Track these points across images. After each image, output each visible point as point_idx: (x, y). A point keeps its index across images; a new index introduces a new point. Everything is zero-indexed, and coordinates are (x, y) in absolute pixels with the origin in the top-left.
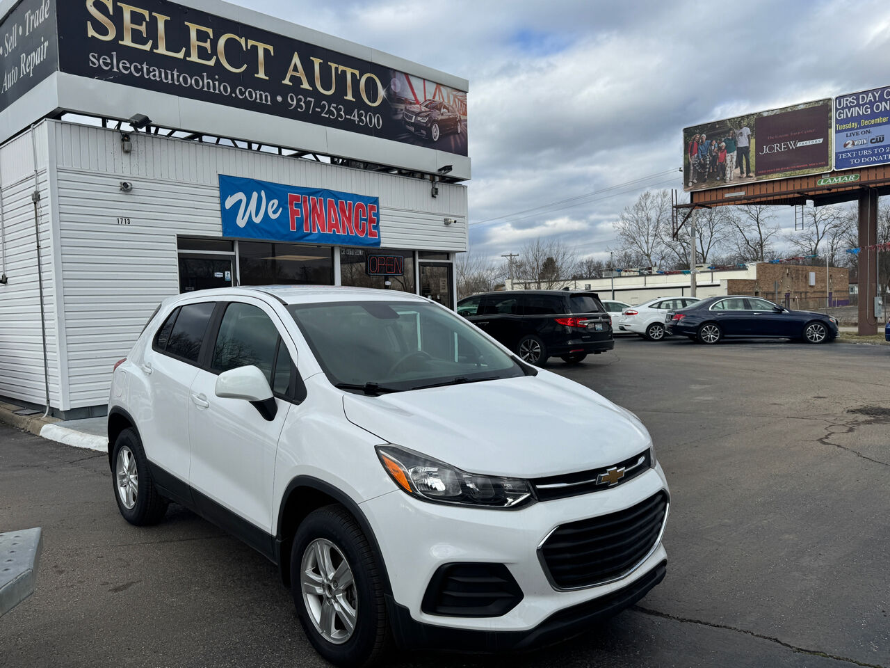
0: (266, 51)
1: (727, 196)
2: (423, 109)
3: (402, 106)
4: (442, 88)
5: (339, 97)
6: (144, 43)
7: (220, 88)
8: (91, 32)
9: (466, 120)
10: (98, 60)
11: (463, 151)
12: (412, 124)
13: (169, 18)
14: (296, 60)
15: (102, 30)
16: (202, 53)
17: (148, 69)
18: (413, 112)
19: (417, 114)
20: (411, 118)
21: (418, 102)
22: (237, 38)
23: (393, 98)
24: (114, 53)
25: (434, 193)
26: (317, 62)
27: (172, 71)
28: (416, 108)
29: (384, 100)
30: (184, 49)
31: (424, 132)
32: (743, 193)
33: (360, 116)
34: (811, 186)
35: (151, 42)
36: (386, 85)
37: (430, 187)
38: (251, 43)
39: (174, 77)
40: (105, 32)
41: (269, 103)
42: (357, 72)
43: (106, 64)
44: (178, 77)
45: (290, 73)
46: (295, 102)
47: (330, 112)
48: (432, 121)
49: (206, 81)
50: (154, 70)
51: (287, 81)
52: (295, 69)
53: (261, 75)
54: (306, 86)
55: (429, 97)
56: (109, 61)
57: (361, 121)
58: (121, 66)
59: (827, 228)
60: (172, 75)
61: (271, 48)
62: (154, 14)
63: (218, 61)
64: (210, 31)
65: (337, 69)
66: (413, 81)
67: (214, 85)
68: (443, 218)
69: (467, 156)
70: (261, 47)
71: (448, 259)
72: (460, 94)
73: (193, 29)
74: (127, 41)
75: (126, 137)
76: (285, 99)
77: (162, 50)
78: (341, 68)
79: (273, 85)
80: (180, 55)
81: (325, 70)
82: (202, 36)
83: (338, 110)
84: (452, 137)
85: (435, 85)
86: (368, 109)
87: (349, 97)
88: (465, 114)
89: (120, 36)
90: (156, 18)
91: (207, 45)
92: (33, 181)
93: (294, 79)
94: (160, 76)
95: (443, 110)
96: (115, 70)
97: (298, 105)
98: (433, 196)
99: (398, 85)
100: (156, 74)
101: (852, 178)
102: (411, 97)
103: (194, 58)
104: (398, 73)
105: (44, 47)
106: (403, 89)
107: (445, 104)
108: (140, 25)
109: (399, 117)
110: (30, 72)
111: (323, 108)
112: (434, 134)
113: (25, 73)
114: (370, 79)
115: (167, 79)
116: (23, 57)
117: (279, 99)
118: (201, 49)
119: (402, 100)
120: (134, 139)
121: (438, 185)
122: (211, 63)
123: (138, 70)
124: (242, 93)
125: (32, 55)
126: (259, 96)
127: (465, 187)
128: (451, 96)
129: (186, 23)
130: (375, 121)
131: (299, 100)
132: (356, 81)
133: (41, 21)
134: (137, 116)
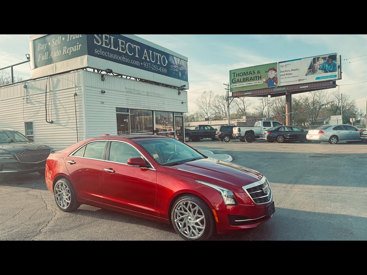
0: (138, 48)
1: (245, 94)
2: (177, 67)
3: (172, 66)
4: (181, 60)
5: (156, 64)
6: (108, 46)
7: (127, 60)
8: (95, 42)
9: (187, 70)
10: (97, 51)
11: (187, 80)
12: (174, 72)
13: (114, 38)
14: (145, 51)
16: (123, 49)
17: (109, 54)
18: (174, 68)
19: (176, 69)
20: (174, 70)
21: (176, 65)
22: (131, 44)
23: (169, 63)
24: (101, 49)
25: (179, 93)
26: (151, 52)
27: (115, 55)
28: (175, 66)
29: (167, 64)
30: (118, 48)
31: (177, 74)
32: (250, 93)
33: (161, 69)
34: (271, 91)
35: (110, 45)
36: (168, 59)
37: (178, 91)
38: (134, 46)
39: (115, 57)
40: (98, 42)
41: (139, 65)
42: (160, 55)
43: (99, 52)
44: (117, 56)
45: (144, 55)
47: (154, 68)
48: (179, 71)
49: (123, 58)
50: (111, 55)
51: (143, 58)
52: (145, 54)
53: (137, 56)
54: (148, 60)
55: (178, 63)
57: (162, 71)
58: (102, 53)
61: (139, 47)
62: (110, 36)
63: (126, 51)
64: (124, 42)
65: (155, 54)
66: (174, 57)
67: (126, 59)
69: (188, 81)
70: (137, 47)
71: (182, 115)
72: (186, 62)
73: (120, 41)
74: (104, 45)
76: (143, 64)
77: (112, 48)
78: (157, 54)
79: (140, 60)
80: (117, 50)
81: (153, 54)
82: (122, 43)
83: (156, 67)
84: (184, 76)
85: (179, 59)
86: (164, 67)
87: (159, 63)
88: (187, 68)
89: (102, 44)
90: (111, 38)
91: (124, 46)
92: (74, 89)
93: (145, 57)
94: (112, 57)
95: (182, 67)
96: (101, 54)
97: (146, 66)
98: (179, 94)
99: (171, 59)
100: (111, 56)
101: (284, 89)
102: (174, 63)
103: (120, 51)
104: (170, 55)
105: (79, 46)
106: (172, 60)
107: (182, 65)
108: (107, 40)
109: (171, 69)
110: (69, 53)
111: (152, 66)
112: (180, 75)
113: (66, 53)
114: (164, 57)
115: (114, 57)
116: (65, 48)
117: (142, 64)
118: (122, 48)
119: (172, 64)
120: (104, 76)
121: (180, 91)
122: (125, 52)
123: (107, 54)
124: (132, 62)
125: (71, 48)
126: (137, 63)
127: (186, 92)
128: (184, 63)
129: (118, 39)
130: (165, 71)
131: (146, 64)
132: (160, 58)
133: (77, 38)
134: (108, 69)
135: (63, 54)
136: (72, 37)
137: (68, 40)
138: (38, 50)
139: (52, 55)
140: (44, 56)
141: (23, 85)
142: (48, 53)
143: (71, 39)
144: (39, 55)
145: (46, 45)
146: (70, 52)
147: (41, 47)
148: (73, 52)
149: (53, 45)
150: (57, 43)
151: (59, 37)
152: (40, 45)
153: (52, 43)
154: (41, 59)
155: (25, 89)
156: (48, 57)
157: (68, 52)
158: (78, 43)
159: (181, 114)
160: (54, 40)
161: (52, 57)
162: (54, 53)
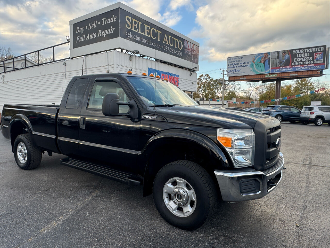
0: (160, 33)
1: (241, 78)
2: (190, 51)
3: (186, 50)
4: (194, 45)
5: (173, 47)
6: (136, 30)
7: (151, 43)
8: (126, 27)
10: (127, 34)
11: (197, 63)
12: (188, 55)
13: (141, 23)
14: (166, 36)
15: (129, 26)
16: (148, 34)
17: (137, 37)
18: (188, 52)
19: (189, 52)
21: (189, 49)
22: (155, 29)
23: (184, 47)
24: (130, 33)
25: (191, 74)
26: (170, 37)
28: (189, 51)
29: (183, 48)
30: (144, 32)
31: (190, 57)
32: (245, 78)
33: (178, 52)
34: (264, 77)
35: (138, 30)
36: (183, 44)
37: (189, 73)
38: (157, 31)
39: (142, 40)
40: (129, 27)
41: (160, 48)
42: (177, 40)
43: (129, 36)
44: (143, 39)
45: (165, 40)
46: (165, 48)
47: (172, 51)
48: (192, 54)
49: (148, 41)
51: (164, 42)
52: (166, 39)
53: (159, 40)
54: (167, 44)
55: (192, 48)
56: (129, 35)
57: (178, 54)
58: (132, 36)
59: (254, 89)
60: (142, 39)
62: (139, 22)
63: (151, 36)
64: (149, 27)
65: (174, 39)
66: (188, 42)
68: (192, 82)
70: (159, 32)
72: (198, 47)
73: (146, 26)
74: (133, 30)
75: (131, 56)
77: (140, 32)
78: (175, 39)
79: (161, 43)
80: (143, 34)
81: (171, 38)
82: (148, 28)
83: (174, 50)
84: (195, 59)
86: (179, 50)
87: (176, 47)
88: (198, 53)
89: (132, 28)
91: (149, 31)
92: (107, 67)
93: (165, 42)
95: (194, 52)
96: (130, 37)
97: (166, 49)
98: (190, 75)
99: (185, 43)
100: (138, 39)
101: (275, 76)
102: (188, 47)
103: (146, 35)
104: (185, 41)
105: (112, 29)
106: (186, 45)
107: (195, 50)
108: (136, 25)
109: (185, 53)
110: (104, 36)
111: (170, 50)
112: (192, 58)
113: (100, 35)
114: (180, 42)
115: (140, 40)
116: (100, 31)
117: (162, 47)
118: (147, 32)
119: (186, 48)
120: (132, 57)
121: (192, 72)
122: (149, 36)
123: (135, 38)
124: (155, 45)
125: (105, 31)
126: (158, 46)
127: (196, 73)
128: (196, 48)
129: (145, 25)
130: (181, 54)
131: (166, 47)
132: (177, 43)
133: (111, 22)
134: (136, 51)
135: (99, 36)
136: (107, 21)
137: (103, 24)
138: (77, 33)
139: (88, 37)
140: (81, 38)
141: (63, 63)
142: (85, 35)
143: (105, 24)
144: (78, 37)
145: (83, 28)
146: (105, 34)
147: (79, 30)
148: (107, 35)
149: (90, 28)
150: (93, 26)
151: (95, 22)
152: (78, 28)
153: (89, 27)
154: (78, 41)
155: (65, 66)
156: (85, 39)
157: (102, 35)
158: (112, 27)
159: (190, 93)
160: (90, 24)
161: (88, 39)
162: (90, 35)
